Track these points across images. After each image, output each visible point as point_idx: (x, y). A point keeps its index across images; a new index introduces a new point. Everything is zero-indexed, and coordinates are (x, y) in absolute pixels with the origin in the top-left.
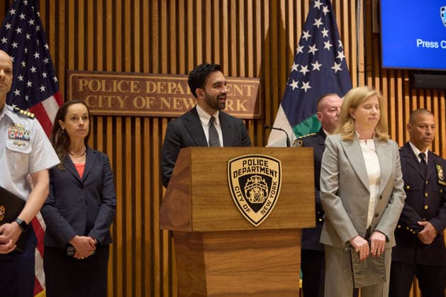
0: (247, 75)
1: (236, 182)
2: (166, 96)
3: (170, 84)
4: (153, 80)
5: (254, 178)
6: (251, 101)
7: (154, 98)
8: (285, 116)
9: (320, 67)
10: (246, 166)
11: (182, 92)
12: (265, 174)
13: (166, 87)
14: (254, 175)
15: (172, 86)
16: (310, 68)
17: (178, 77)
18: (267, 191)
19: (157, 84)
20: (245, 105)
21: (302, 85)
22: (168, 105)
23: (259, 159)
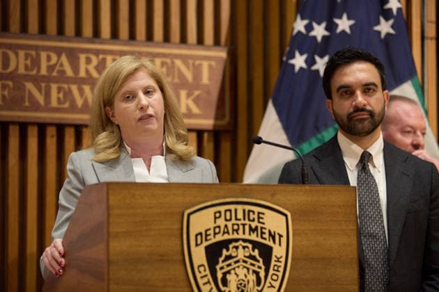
0: (200, 41)
1: (199, 256)
2: (36, 80)
3: (43, 55)
4: (10, 47)
5: (237, 248)
6: (208, 93)
7: (10, 83)
8: (279, 125)
9: (351, 27)
10: (221, 222)
11: (69, 72)
12: (259, 239)
13: (36, 63)
14: (237, 240)
15: (49, 58)
16: (331, 27)
17: (61, 41)
18: (262, 274)
19: (17, 55)
20: (196, 101)
21: (314, 62)
22: (41, 99)
23: (248, 208)
